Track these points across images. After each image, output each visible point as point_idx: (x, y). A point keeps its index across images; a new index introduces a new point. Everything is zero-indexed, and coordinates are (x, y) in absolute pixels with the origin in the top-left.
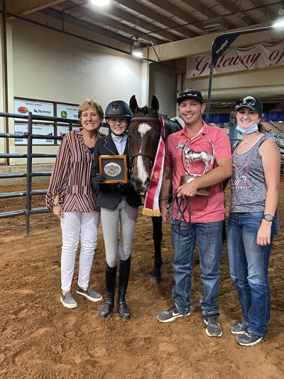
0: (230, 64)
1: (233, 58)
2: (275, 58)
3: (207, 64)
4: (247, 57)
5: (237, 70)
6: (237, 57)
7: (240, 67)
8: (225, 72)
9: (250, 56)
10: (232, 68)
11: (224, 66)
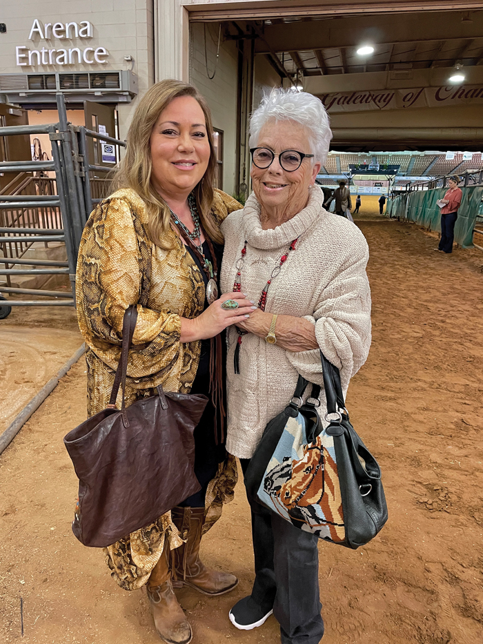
0: (361, 102)
1: (365, 96)
2: (409, 100)
3: (335, 99)
4: (380, 96)
5: (368, 109)
6: (370, 95)
7: (372, 105)
8: (355, 110)
9: (383, 95)
10: (364, 107)
11: (354, 103)
